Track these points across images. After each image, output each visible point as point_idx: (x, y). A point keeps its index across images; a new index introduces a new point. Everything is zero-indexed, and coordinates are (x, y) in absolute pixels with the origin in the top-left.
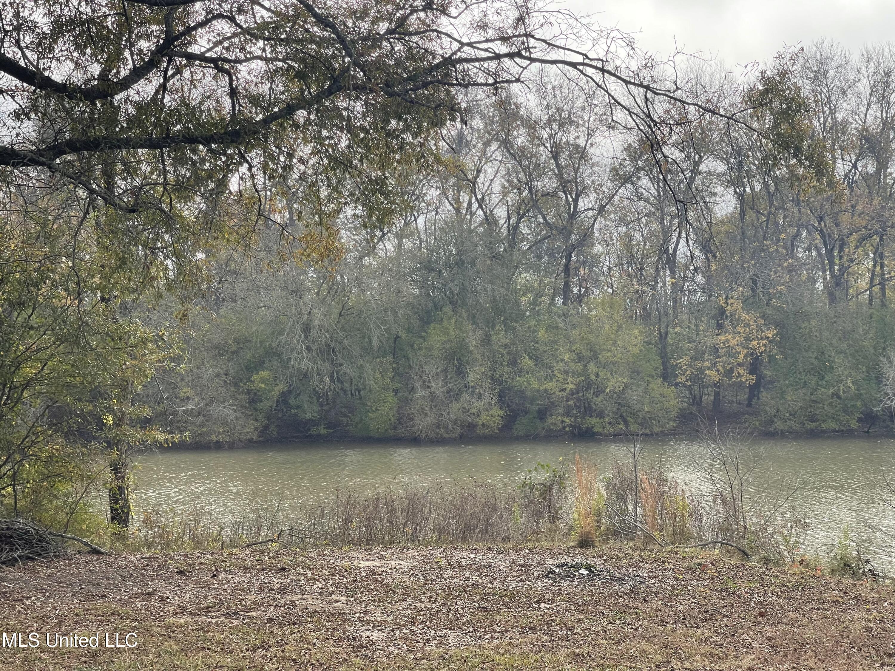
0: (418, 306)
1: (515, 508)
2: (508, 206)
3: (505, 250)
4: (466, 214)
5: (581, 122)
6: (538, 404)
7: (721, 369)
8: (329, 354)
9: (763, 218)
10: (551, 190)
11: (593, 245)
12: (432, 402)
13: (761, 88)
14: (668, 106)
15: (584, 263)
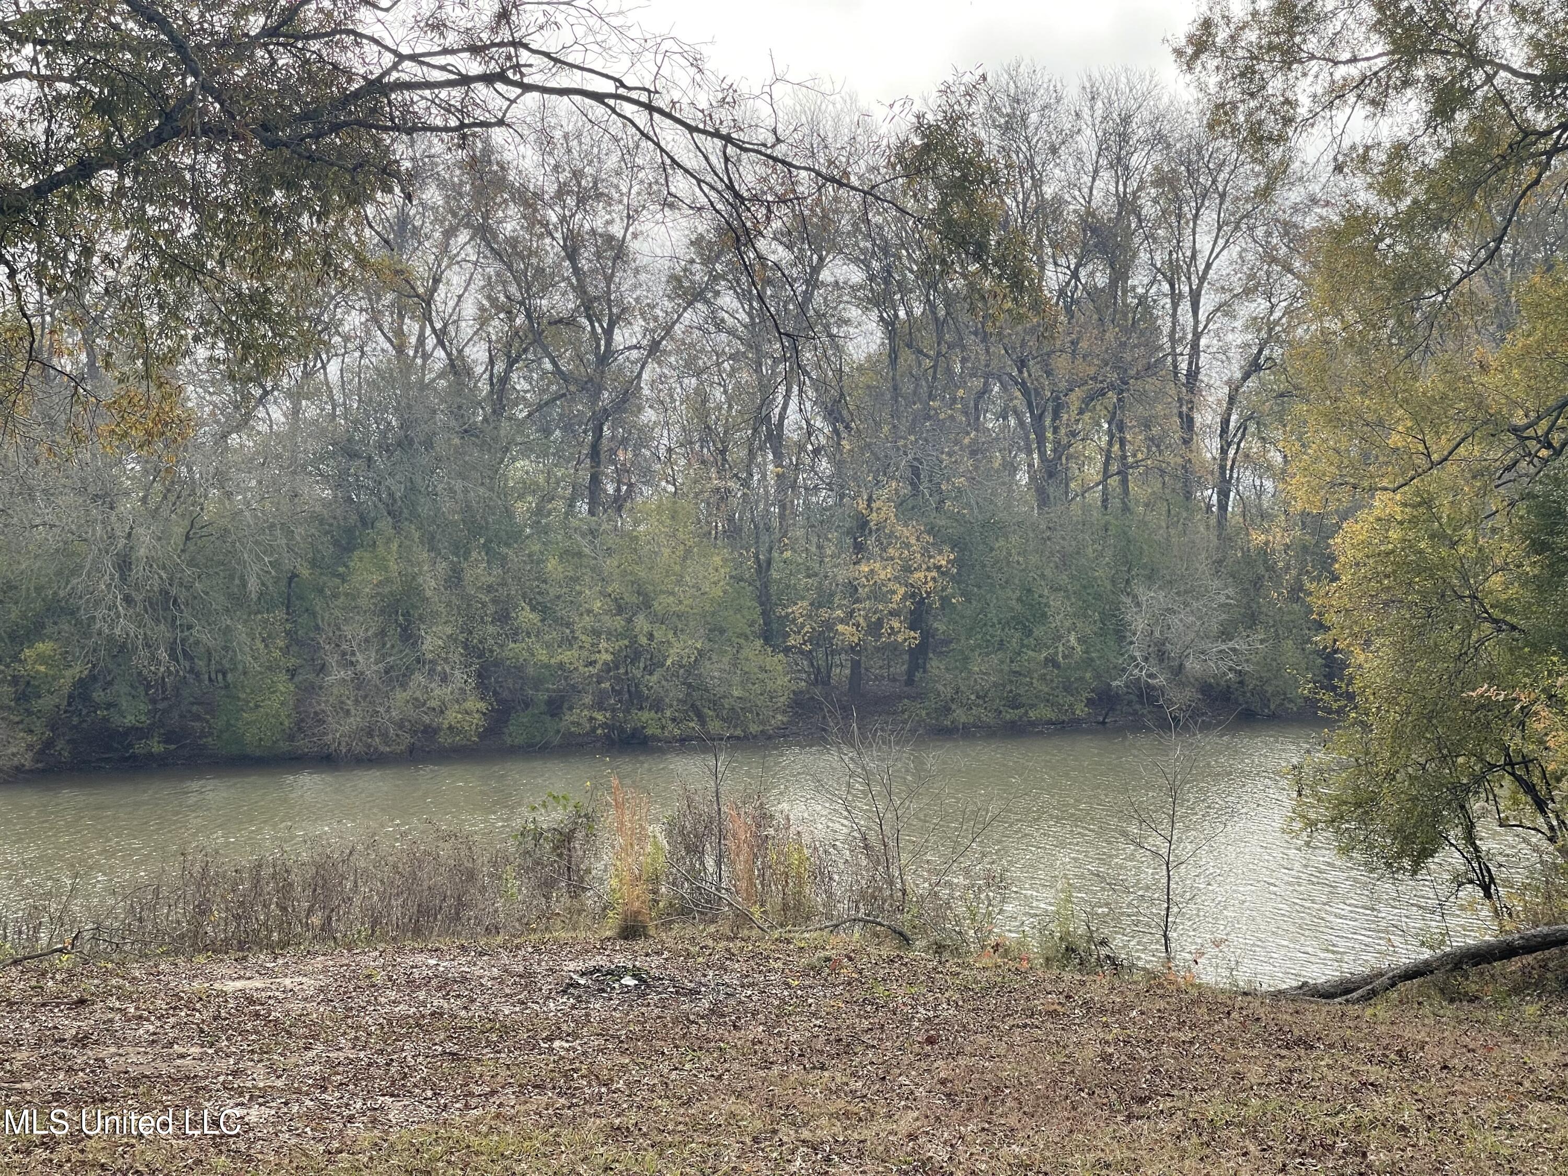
0: (331, 521)
1: (509, 872)
2: (490, 342)
3: (485, 420)
4: (415, 357)
5: (616, 196)
6: (548, 690)
7: (861, 621)
8: (167, 609)
9: (928, 363)
10: (564, 314)
11: (640, 409)
12: (358, 689)
13: (918, 142)
14: (762, 170)
15: (624, 442)
